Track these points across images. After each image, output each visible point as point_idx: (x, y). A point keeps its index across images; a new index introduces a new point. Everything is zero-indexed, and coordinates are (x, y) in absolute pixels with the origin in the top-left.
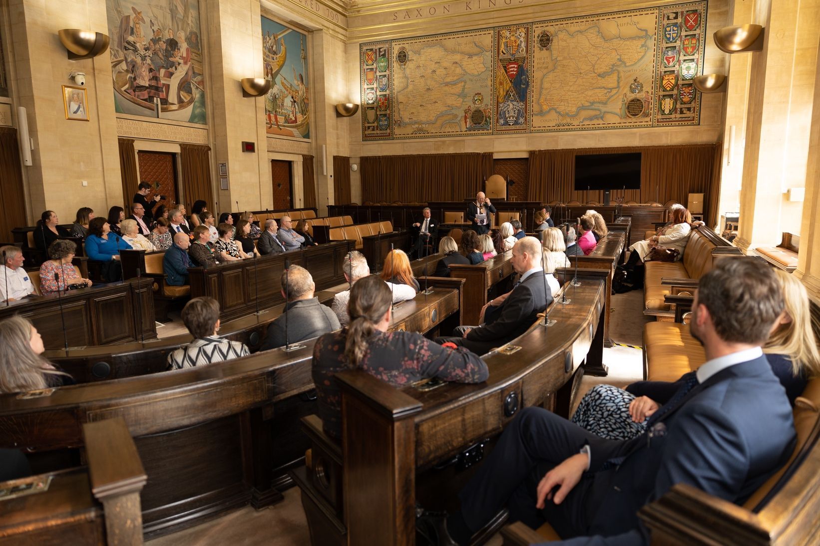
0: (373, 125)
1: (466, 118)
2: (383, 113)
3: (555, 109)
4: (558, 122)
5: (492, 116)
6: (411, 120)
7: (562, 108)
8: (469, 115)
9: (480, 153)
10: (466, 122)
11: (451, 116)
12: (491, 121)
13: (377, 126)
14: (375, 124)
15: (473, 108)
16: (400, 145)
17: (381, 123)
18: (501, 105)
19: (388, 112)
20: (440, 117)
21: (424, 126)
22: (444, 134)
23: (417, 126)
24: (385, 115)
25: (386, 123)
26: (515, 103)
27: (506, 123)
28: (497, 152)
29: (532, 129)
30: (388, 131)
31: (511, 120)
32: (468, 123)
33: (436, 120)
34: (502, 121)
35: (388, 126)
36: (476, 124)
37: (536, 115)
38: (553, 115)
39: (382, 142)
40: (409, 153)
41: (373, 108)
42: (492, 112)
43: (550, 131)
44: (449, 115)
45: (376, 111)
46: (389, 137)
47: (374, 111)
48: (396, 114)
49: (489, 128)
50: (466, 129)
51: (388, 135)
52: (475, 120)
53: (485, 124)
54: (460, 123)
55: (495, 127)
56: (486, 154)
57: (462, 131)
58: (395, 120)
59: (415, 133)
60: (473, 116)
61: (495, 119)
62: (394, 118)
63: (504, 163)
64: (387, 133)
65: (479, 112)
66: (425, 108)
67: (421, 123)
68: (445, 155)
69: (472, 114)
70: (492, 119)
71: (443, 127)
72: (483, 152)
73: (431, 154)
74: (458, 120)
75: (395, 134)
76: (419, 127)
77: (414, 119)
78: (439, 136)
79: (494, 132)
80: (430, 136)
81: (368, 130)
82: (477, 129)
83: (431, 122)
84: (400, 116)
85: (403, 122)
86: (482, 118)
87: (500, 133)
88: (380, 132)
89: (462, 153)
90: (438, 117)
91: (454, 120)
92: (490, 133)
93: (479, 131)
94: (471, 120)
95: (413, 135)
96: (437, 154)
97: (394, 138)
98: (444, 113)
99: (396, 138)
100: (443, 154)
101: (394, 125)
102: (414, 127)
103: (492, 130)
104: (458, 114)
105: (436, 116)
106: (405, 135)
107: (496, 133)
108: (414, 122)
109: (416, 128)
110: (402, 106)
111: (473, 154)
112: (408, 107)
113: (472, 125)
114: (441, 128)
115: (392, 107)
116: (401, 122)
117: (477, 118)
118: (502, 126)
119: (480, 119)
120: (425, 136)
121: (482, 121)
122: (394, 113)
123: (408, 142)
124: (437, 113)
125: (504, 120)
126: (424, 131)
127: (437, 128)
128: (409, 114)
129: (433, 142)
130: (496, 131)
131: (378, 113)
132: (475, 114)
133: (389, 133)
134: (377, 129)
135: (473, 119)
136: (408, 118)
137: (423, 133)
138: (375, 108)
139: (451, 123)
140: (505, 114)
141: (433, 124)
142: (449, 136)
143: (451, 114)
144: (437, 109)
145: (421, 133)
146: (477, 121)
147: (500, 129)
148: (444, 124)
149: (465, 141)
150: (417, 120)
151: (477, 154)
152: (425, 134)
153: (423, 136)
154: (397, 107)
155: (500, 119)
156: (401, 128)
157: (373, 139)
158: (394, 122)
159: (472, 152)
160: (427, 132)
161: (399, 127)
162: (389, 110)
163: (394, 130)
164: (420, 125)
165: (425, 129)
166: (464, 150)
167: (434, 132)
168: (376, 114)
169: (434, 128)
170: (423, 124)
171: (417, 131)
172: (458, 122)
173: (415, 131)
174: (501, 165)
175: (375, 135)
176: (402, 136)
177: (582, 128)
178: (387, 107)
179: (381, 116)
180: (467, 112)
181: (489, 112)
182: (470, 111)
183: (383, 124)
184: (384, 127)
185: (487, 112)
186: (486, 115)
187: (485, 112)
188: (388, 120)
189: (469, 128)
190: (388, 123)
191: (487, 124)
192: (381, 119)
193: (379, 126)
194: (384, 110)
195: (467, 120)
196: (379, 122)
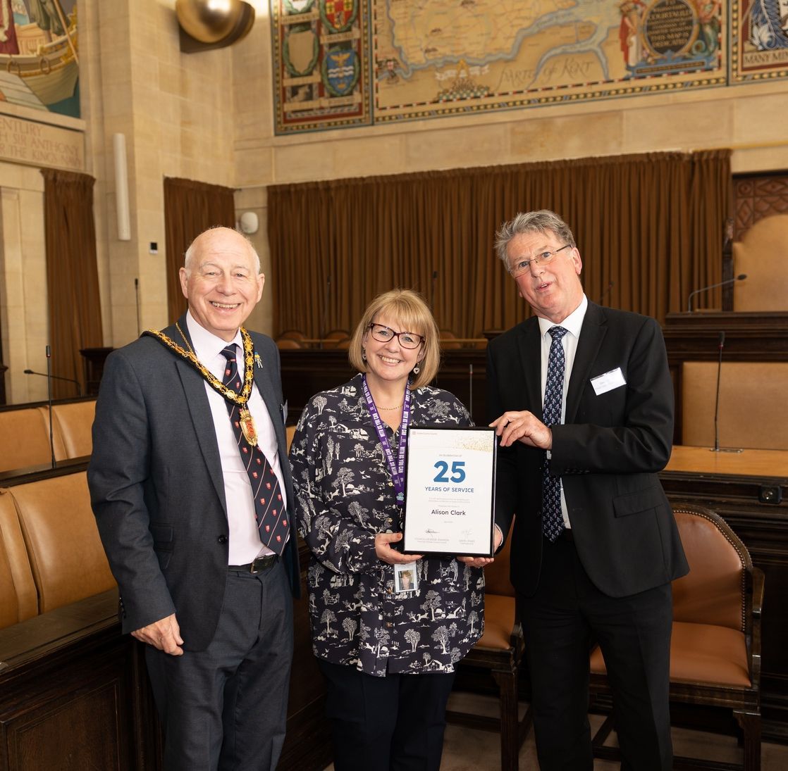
0: (308, 80)
1: (624, 31)
2: (341, 38)
5: (723, 18)
6: (430, 56)
8: (636, 22)
9: (679, 155)
10: (625, 48)
11: (570, 32)
12: (723, 35)
13: (321, 85)
14: (316, 78)
16: (396, 141)
17: (333, 72)
19: (356, 33)
20: (531, 35)
21: (475, 71)
22: (547, 94)
23: (451, 73)
24: (346, 46)
25: (349, 71)
27: (781, 39)
28: (747, 148)
30: (357, 98)
32: (633, 51)
33: (519, 47)
34: (763, 34)
35: (357, 81)
36: (661, 50)
39: (335, 134)
40: (426, 168)
41: (306, 26)
44: (562, 26)
45: (318, 34)
46: (362, 116)
47: (309, 36)
48: (381, 39)
49: (715, 63)
50: (624, 74)
51: (357, 110)
52: (659, 38)
53: (698, 48)
54: (603, 53)
55: (735, 58)
56: (705, 157)
57: (612, 81)
58: (379, 60)
59: (445, 98)
60: (653, 23)
61: (737, 28)
62: (375, 52)
63: (769, 187)
64: (351, 105)
65: (674, 8)
66: (478, 10)
67: (465, 62)
68: (550, 168)
69: (648, 17)
70: (724, 28)
71: (543, 70)
72: (691, 151)
73: (500, 167)
74: (597, 43)
75: (377, 106)
76: (457, 78)
77: (444, 50)
78: (529, 102)
79: (735, 74)
80: (496, 106)
81: (291, 100)
82: (667, 68)
83: (501, 55)
84: (396, 44)
85: (406, 63)
86: (687, 28)
87: (757, 77)
88: (330, 103)
89: (611, 157)
90: (525, 38)
91: (583, 44)
92: (717, 80)
93: (677, 74)
94: (643, 40)
95: (440, 106)
96: (524, 165)
97: (375, 120)
98: (545, 22)
99: (380, 119)
100: (542, 163)
101: (377, 77)
102: (443, 79)
103: (724, 69)
104: (595, 20)
105: (518, 33)
106: (411, 105)
107: (740, 79)
108: (441, 61)
109: (450, 79)
110: (402, 10)
111: (654, 160)
112: (422, 12)
113: (649, 56)
114: (536, 74)
115: (367, 18)
116: (398, 64)
117: (669, 29)
118: (764, 50)
119: (677, 32)
120: (478, 107)
121: (688, 38)
122: (374, 37)
123: (424, 129)
124: (520, 25)
125: (772, 28)
126: (475, 90)
127: (523, 74)
128: (427, 36)
129: (509, 126)
130: (740, 73)
131: (322, 42)
132: (658, 16)
133: (360, 105)
134: (321, 94)
135: (654, 35)
136: (421, 50)
137: (472, 95)
138: (314, 26)
139: (572, 53)
140: (774, 6)
141: (507, 61)
142: (566, 99)
143: (571, 22)
144: (519, 10)
145: (465, 96)
146: (666, 40)
147: (756, 64)
148: (548, 59)
149: (625, 113)
150: (453, 51)
151: (668, 158)
152: (479, 97)
153: (472, 107)
154: (385, 15)
155: (757, 24)
156: (399, 84)
157: (309, 126)
158: (375, 66)
159: (651, 151)
160: (486, 93)
161: (391, 82)
162: (359, 27)
163: (377, 92)
164: (462, 68)
165: (478, 82)
166: (620, 144)
167: (511, 90)
168: (316, 44)
169: (512, 76)
170: (473, 65)
171: (451, 90)
172: (599, 50)
173: (445, 92)
174: (762, 197)
175: (312, 114)
176: (401, 111)
178: (352, 19)
179: (333, 50)
180: (630, 11)
181: (711, 5)
182: (639, 6)
183: (341, 75)
184: (342, 86)
185: (705, 5)
186: (702, 15)
187: (697, 7)
188: (356, 60)
189: (637, 66)
190: (354, 70)
191: (707, 48)
192: (334, 58)
193: (326, 82)
194: (344, 29)
195: (628, 38)
196: (328, 69)
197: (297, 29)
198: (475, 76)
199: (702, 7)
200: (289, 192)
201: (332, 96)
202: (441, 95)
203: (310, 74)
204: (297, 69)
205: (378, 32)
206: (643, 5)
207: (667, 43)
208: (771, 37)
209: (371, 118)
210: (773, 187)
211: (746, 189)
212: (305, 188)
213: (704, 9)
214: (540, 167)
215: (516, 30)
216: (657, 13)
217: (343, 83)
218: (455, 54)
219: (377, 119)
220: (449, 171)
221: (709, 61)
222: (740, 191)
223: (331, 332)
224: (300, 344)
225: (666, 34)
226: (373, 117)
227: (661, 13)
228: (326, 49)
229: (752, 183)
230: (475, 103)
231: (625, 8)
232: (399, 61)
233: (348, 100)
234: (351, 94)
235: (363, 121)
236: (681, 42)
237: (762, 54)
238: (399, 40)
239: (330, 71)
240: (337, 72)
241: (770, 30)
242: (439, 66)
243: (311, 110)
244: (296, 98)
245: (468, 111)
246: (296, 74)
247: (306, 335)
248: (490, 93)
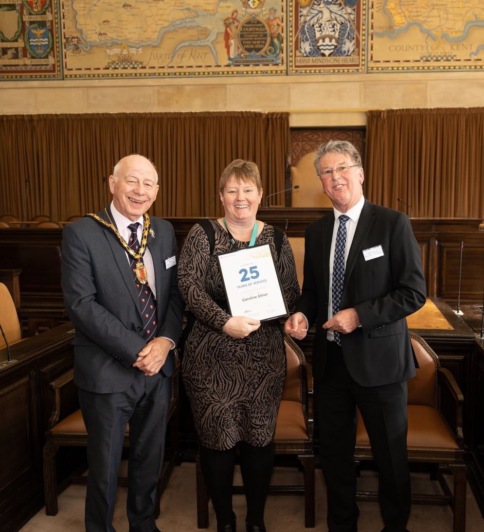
0: (15, 45)
1: (227, 36)
2: (39, 18)
3: (419, 25)
4: (425, 53)
5: (284, 35)
6: (103, 38)
7: (433, 23)
8: (234, 31)
9: (260, 114)
10: (228, 47)
11: (194, 33)
12: (284, 45)
13: (25, 50)
14: (20, 44)
15: (243, 15)
16: (80, 91)
17: (33, 42)
18: (305, 12)
19: (49, 17)
20: (169, 32)
21: (133, 51)
22: (180, 70)
23: (117, 50)
24: (42, 24)
25: (45, 42)
26: (334, 8)
27: (316, 51)
28: (298, 113)
29: (371, 64)
30: (51, 60)
31: (327, 47)
33: (162, 39)
34: (306, 47)
35: (51, 49)
36: (249, 50)
37: (381, 35)
38: (416, 37)
39: (35, 83)
40: (101, 111)
41: (12, 7)
42: (284, 24)
43: (409, 70)
44: (189, 28)
45: (21, 14)
46: (56, 72)
47: (14, 14)
48: (68, 22)
49: (280, 61)
50: (227, 62)
51: (52, 69)
52: (248, 42)
53: (270, 51)
54: (215, 48)
55: (291, 60)
56: (274, 117)
57: (220, 66)
58: (66, 36)
59: (113, 66)
60: (244, 33)
61: (292, 41)
62: (63, 31)
63: (310, 136)
64: (48, 65)
65: (256, 25)
66: (135, 11)
67: (126, 44)
68: (182, 117)
69: (241, 29)
70: (285, 41)
71: (177, 55)
72: (266, 113)
73: (151, 114)
74: (210, 42)
75: (66, 68)
76: (121, 54)
77: (112, 35)
78: (169, 74)
79: (291, 69)
80: (147, 75)
81: (2, 57)
82: (252, 61)
83: (150, 43)
84: (79, 27)
85: (85, 41)
86: (264, 38)
87: (303, 71)
88: (31, 62)
89: (220, 112)
90: (165, 33)
91: (202, 41)
92: (281, 71)
93: (258, 65)
94: (238, 43)
95: (110, 71)
96: (166, 114)
97: (64, 76)
98: (178, 25)
99: (69, 76)
100: (177, 113)
101: (65, 48)
102: (111, 54)
103: (285, 65)
104: (209, 27)
105: (161, 29)
106: (90, 69)
107: (294, 72)
108: (110, 42)
109: (116, 55)
110: (82, 5)
111: (245, 116)
112: (96, 8)
113: (242, 53)
114: (173, 57)
115: (57, 7)
116: (79, 40)
117: (253, 37)
118: (307, 56)
119: (258, 40)
120: (136, 75)
121: (264, 45)
122: (63, 21)
123: (99, 85)
124: (163, 24)
125: (311, 44)
126: (133, 63)
127: (164, 56)
128: (99, 24)
129: (156, 88)
130: (294, 68)
131: (24, 20)
132: (247, 29)
133: (54, 65)
134: (25, 56)
135: (245, 40)
136: (96, 33)
137: (131, 66)
138: (18, 8)
139: (195, 46)
140: (312, 31)
141: (154, 47)
142: (191, 75)
143: (194, 26)
144: (161, 15)
145: (126, 66)
146: (252, 44)
147: (303, 64)
148: (180, 48)
149: (228, 86)
150: (118, 36)
151: (253, 116)
152: (136, 68)
153: (131, 74)
154: (70, 6)
155: (303, 41)
156: (81, 54)
157: (16, 76)
158: (64, 41)
159: (244, 111)
160: (140, 66)
161: (75, 52)
162: (52, 13)
163: (66, 58)
164: (125, 48)
165: (135, 58)
166: (225, 105)
167: (157, 65)
168: (20, 21)
169: (157, 56)
170: (132, 47)
171: (117, 62)
172: (212, 46)
173: (113, 62)
174: (306, 141)
175: (19, 68)
176: (83, 72)
177: (476, 67)
178: (46, 6)
179: (33, 26)
180: (230, 24)
181: (277, 26)
182: (235, 22)
183: (39, 44)
184: (40, 52)
185: (274, 26)
186: (272, 32)
187: (270, 26)
188: (50, 35)
189: (235, 58)
190: (49, 42)
191: (275, 52)
192: (34, 31)
193: (28, 47)
194: (40, 13)
195: (229, 41)
196: (29, 38)
197: (5, 8)
198: (133, 54)
199: (272, 27)
200: (2, 121)
201: (33, 57)
202: (110, 64)
203: (16, 41)
204: (6, 36)
205: (65, 18)
206: (238, 21)
207: (252, 46)
208: (311, 49)
210: (313, 136)
211: (298, 136)
212: (14, 118)
213: (273, 28)
214: (176, 116)
215: (159, 27)
216: (247, 27)
217: (41, 50)
218: (120, 39)
219: (66, 76)
220: (116, 114)
221: (277, 60)
222: (294, 138)
223: (37, 217)
224: (9, 224)
225: (251, 41)
226: (63, 75)
227: (249, 27)
228: (27, 25)
229: (301, 133)
230: (133, 71)
231: (227, 22)
232: (81, 39)
233: (45, 61)
234: (47, 57)
235: (56, 76)
236: (260, 46)
237: (306, 58)
238: (80, 25)
239: (31, 40)
240: (37, 41)
241: (310, 45)
242: (108, 45)
243: (18, 65)
244: (5, 56)
245: (128, 76)
246: (5, 40)
247: (18, 218)
248: (143, 66)
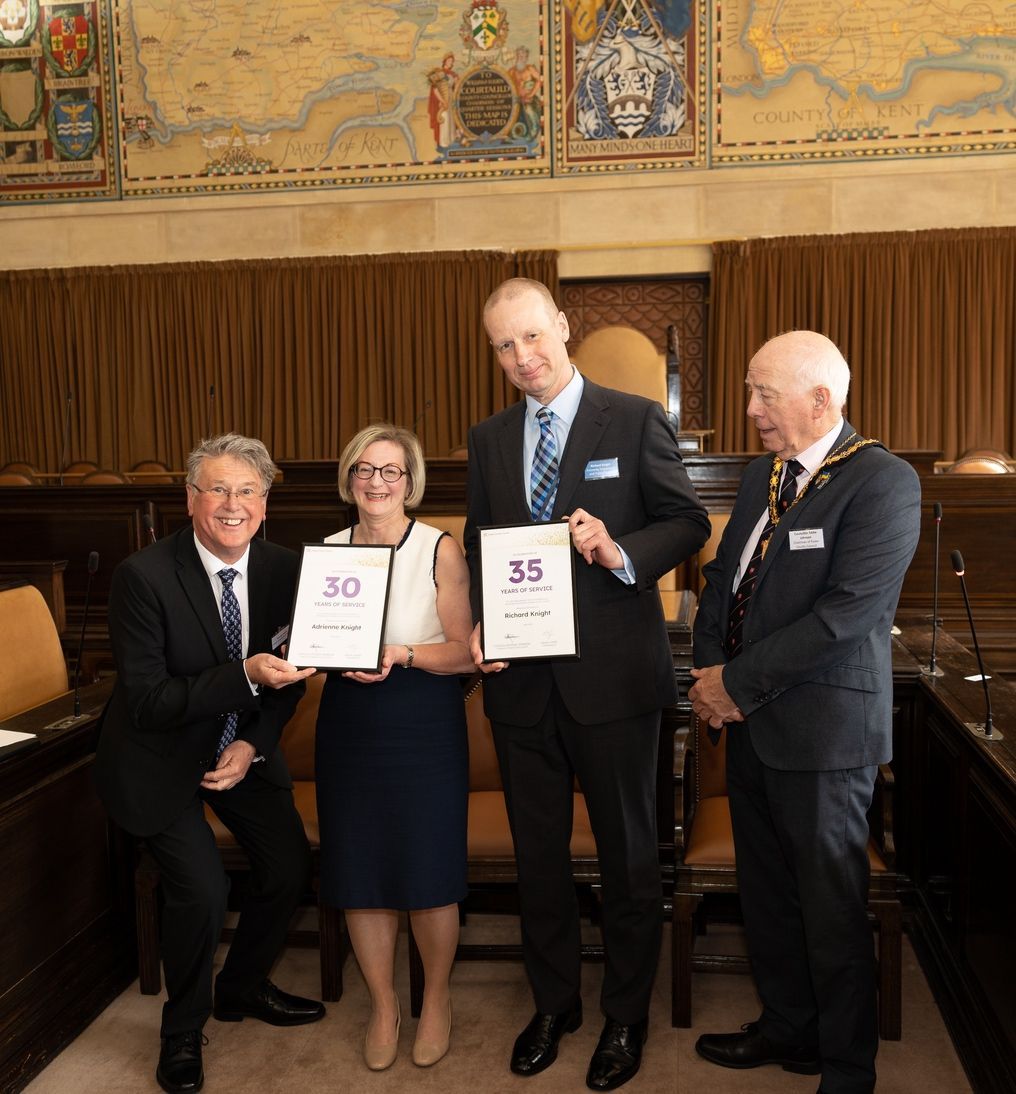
0: (30, 135)
1: (434, 105)
2: (74, 84)
3: (814, 70)
4: (825, 125)
5: (545, 99)
6: (195, 117)
7: (843, 63)
8: (448, 95)
9: (501, 255)
10: (435, 125)
11: (368, 100)
12: (546, 118)
13: (48, 144)
14: (40, 134)
15: (465, 63)
16: (153, 221)
17: (64, 129)
18: (585, 52)
19: (93, 79)
20: (322, 100)
21: (254, 139)
22: (344, 174)
23: (222, 140)
24: (81, 95)
25: (86, 127)
26: (643, 43)
27: (609, 128)
28: (575, 251)
29: (718, 151)
30: (98, 163)
31: (630, 118)
32: (444, 129)
33: (308, 115)
34: (589, 121)
35: (98, 142)
36: (477, 131)
37: (736, 93)
38: (806, 93)
39: (69, 208)
40: (193, 257)
41: (23, 64)
42: (545, 78)
43: (794, 159)
44: (360, 92)
45: (42, 77)
46: (106, 186)
47: (28, 78)
48: (129, 89)
49: (538, 150)
50: (435, 155)
51: (99, 179)
52: (474, 116)
53: (518, 131)
54: (410, 129)
55: (559, 146)
56: (529, 259)
57: (421, 164)
58: (126, 117)
59: (215, 171)
60: (466, 98)
61: (561, 111)
62: (120, 105)
63: (599, 296)
64: (92, 172)
65: (490, 82)
66: (255, 64)
67: (240, 127)
68: (350, 264)
69: (462, 91)
70: (547, 110)
71: (337, 144)
72: (513, 252)
73: (288, 260)
74: (401, 117)
75: (126, 177)
76: (231, 147)
77: (213, 111)
78: (322, 182)
79: (560, 164)
80: (281, 184)
81: (6, 160)
82: (483, 153)
83: (285, 123)
84: (149, 97)
85: (163, 123)
86: (505, 107)
87: (584, 169)
88: (60, 168)
89: (422, 254)
90: (314, 103)
91: (385, 116)
92: (541, 170)
93: (495, 159)
94: (456, 117)
95: (209, 181)
96: (317, 259)
97: (123, 193)
98: (340, 86)
99: (131, 193)
100: (340, 257)
101: (124, 139)
102: (212, 147)
103: (548, 157)
104: (399, 89)
105: (305, 97)
106: (171, 177)
107: (565, 170)
108: (210, 123)
109: (221, 148)
110: (155, 55)
111: (471, 259)
112: (182, 60)
113: (463, 136)
114: (330, 149)
115: (108, 60)
116: (151, 123)
117: (485, 106)
118: (591, 139)
119: (495, 111)
120: (259, 185)
121: (507, 119)
122: (119, 87)
123: (188, 208)
124: (309, 87)
125: (599, 114)
126: (254, 164)
127: (313, 147)
128: (189, 91)
129: (297, 209)
130: (566, 163)
131: (47, 87)
132: (472, 90)
133: (103, 173)
134: (49, 156)
135: (469, 112)
136: (183, 108)
137: (250, 169)
138: (35, 65)
139: (373, 126)
140: (601, 90)
141: (294, 130)
142: (366, 182)
143: (369, 89)
144: (307, 68)
145: (241, 170)
146: (482, 119)
147: (583, 155)
148: (343, 131)
149: (437, 202)
150: (224, 113)
151: (487, 259)
152: (259, 173)
153: (250, 185)
154: (133, 58)
155: (583, 109)
156: (154, 149)
157: (33, 196)
158: (122, 124)
159: (468, 249)
160: (268, 168)
161: (144, 145)
162: (99, 72)
163: (125, 157)
164: (237, 135)
165: (257, 154)
166: (432, 238)
167: (299, 166)
168: (39, 90)
169: (300, 149)
170: (251, 132)
171: (223, 162)
172: (404, 125)
173: (216, 163)
174: (591, 306)
175: (37, 181)
176: (158, 184)
177: (928, 149)
178: (88, 60)
179: (62, 99)
180: (439, 81)
181: (532, 83)
182: (450, 76)
183: (75, 132)
184: (77, 147)
185: (525, 83)
186: (523, 93)
187: (517, 83)
188: (95, 114)
189: (449, 147)
190: (93, 128)
191: (528, 133)
192: (65, 109)
193: (54, 140)
194: (77, 73)
195: (439, 113)
196: (56, 123)
197: (12, 67)
198: (253, 146)
199: (522, 83)
200: (8, 281)
201: (64, 159)
202: (211, 167)
203: (32, 128)
204: (13, 120)
205: (124, 81)
206: (455, 75)
207: (483, 123)
208: (598, 124)
209: (118, 191)
210: (604, 296)
211: (574, 296)
212: (29, 277)
213: (524, 87)
214: (337, 263)
215: (303, 93)
216: (472, 86)
217: (79, 143)
218: (227, 117)
219: (127, 192)
220: (223, 262)
221: (531, 148)
222: (569, 299)
223: (73, 464)
224: (31, 478)
225: (482, 112)
226: (121, 191)
227: (475, 87)
228: (52, 96)
229: (581, 291)
230: (254, 179)
231: (434, 78)
232: (154, 120)
233: (86, 165)
234: (90, 157)
235: (108, 193)
236: (499, 122)
237: (588, 143)
238: (153, 93)
239: (59, 126)
240: (70, 128)
241: (597, 117)
242: (205, 130)
243: (36, 175)
244: (12, 158)
245: (245, 189)
246: (13, 126)
247: (38, 467)
248: (273, 168)
